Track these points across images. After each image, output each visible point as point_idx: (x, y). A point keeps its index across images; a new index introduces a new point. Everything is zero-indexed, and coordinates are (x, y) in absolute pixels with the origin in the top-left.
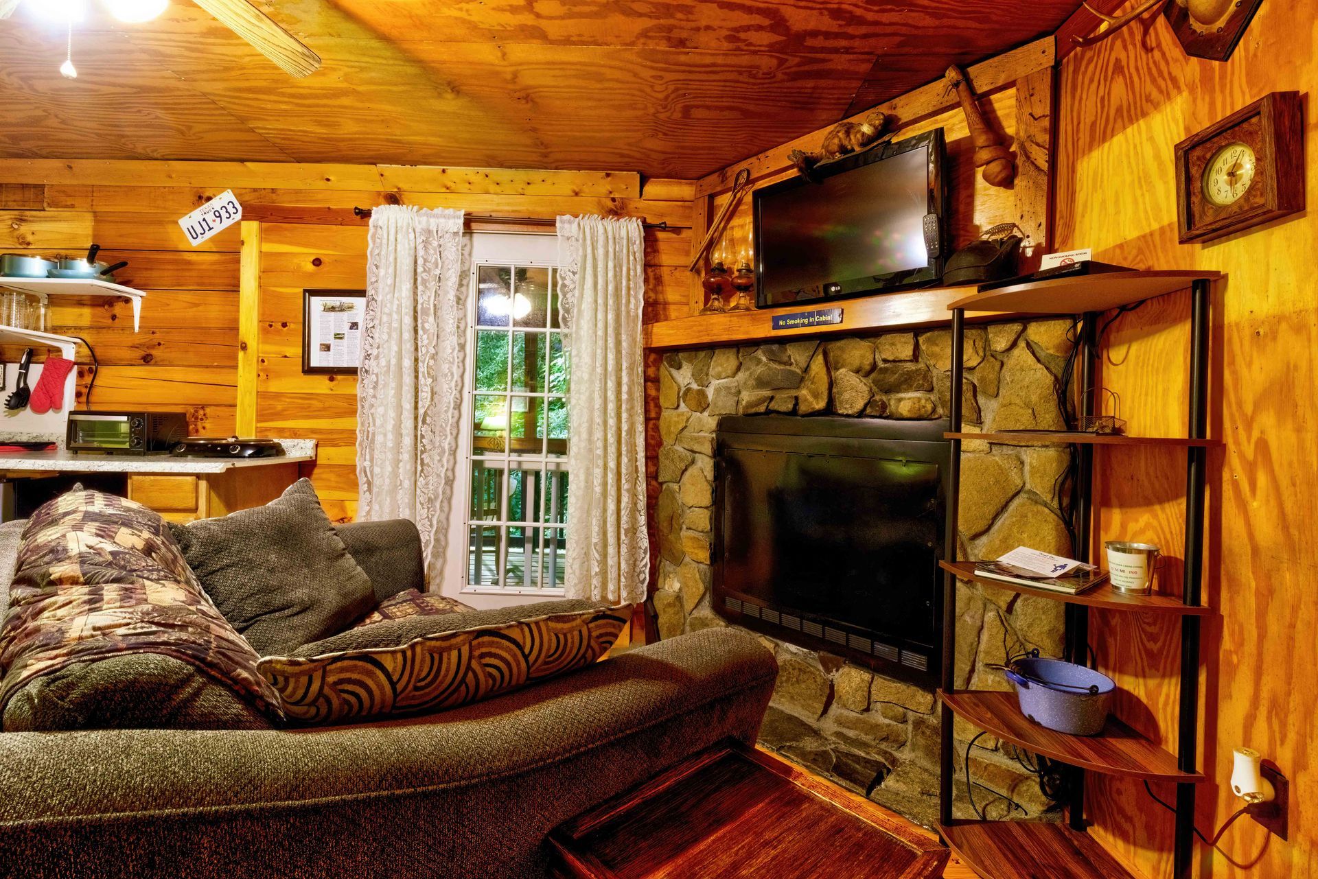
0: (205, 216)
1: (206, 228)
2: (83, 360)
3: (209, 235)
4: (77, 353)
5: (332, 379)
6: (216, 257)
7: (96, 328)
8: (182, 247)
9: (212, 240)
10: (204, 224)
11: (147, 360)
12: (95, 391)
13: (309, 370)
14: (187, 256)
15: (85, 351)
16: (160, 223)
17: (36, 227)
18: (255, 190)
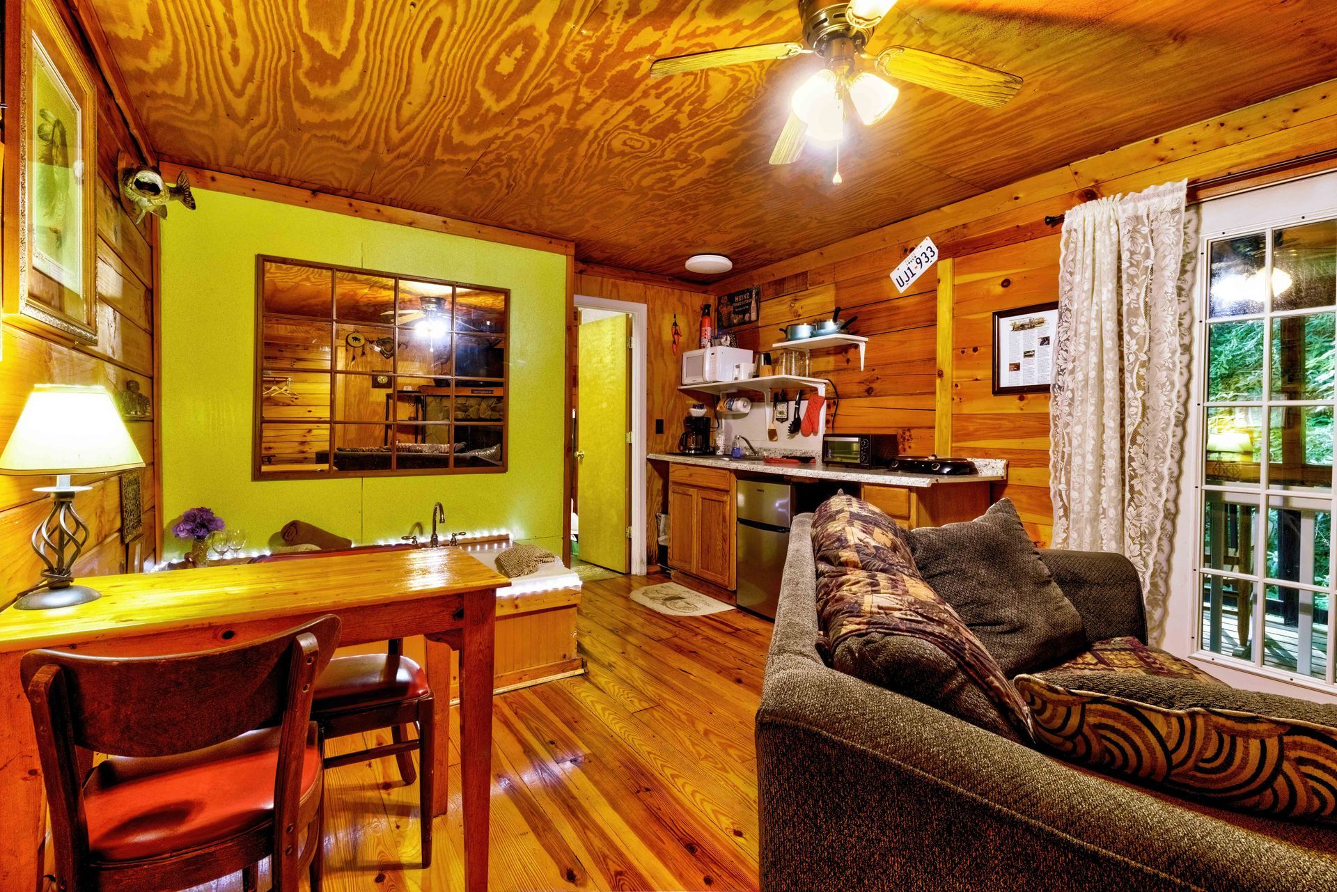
0: (910, 266)
1: (910, 275)
2: (830, 396)
3: (913, 280)
4: (827, 390)
5: (1021, 399)
6: (918, 298)
7: (838, 370)
8: (893, 295)
9: (915, 284)
10: (908, 272)
11: (869, 392)
12: (838, 418)
13: (999, 391)
14: (896, 303)
15: (831, 388)
16: (877, 280)
17: (803, 303)
18: (948, 230)
